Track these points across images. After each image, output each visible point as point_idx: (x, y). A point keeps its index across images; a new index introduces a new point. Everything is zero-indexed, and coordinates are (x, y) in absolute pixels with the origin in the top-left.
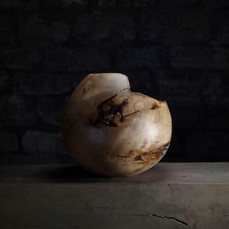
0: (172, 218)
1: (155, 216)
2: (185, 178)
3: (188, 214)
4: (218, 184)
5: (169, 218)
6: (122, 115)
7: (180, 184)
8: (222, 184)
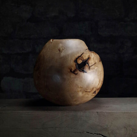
0: (99, 134)
1: (88, 133)
2: (108, 108)
3: (110, 132)
4: (129, 112)
5: (97, 134)
6: (89, 65)
7: (105, 112)
8: (132, 112)
